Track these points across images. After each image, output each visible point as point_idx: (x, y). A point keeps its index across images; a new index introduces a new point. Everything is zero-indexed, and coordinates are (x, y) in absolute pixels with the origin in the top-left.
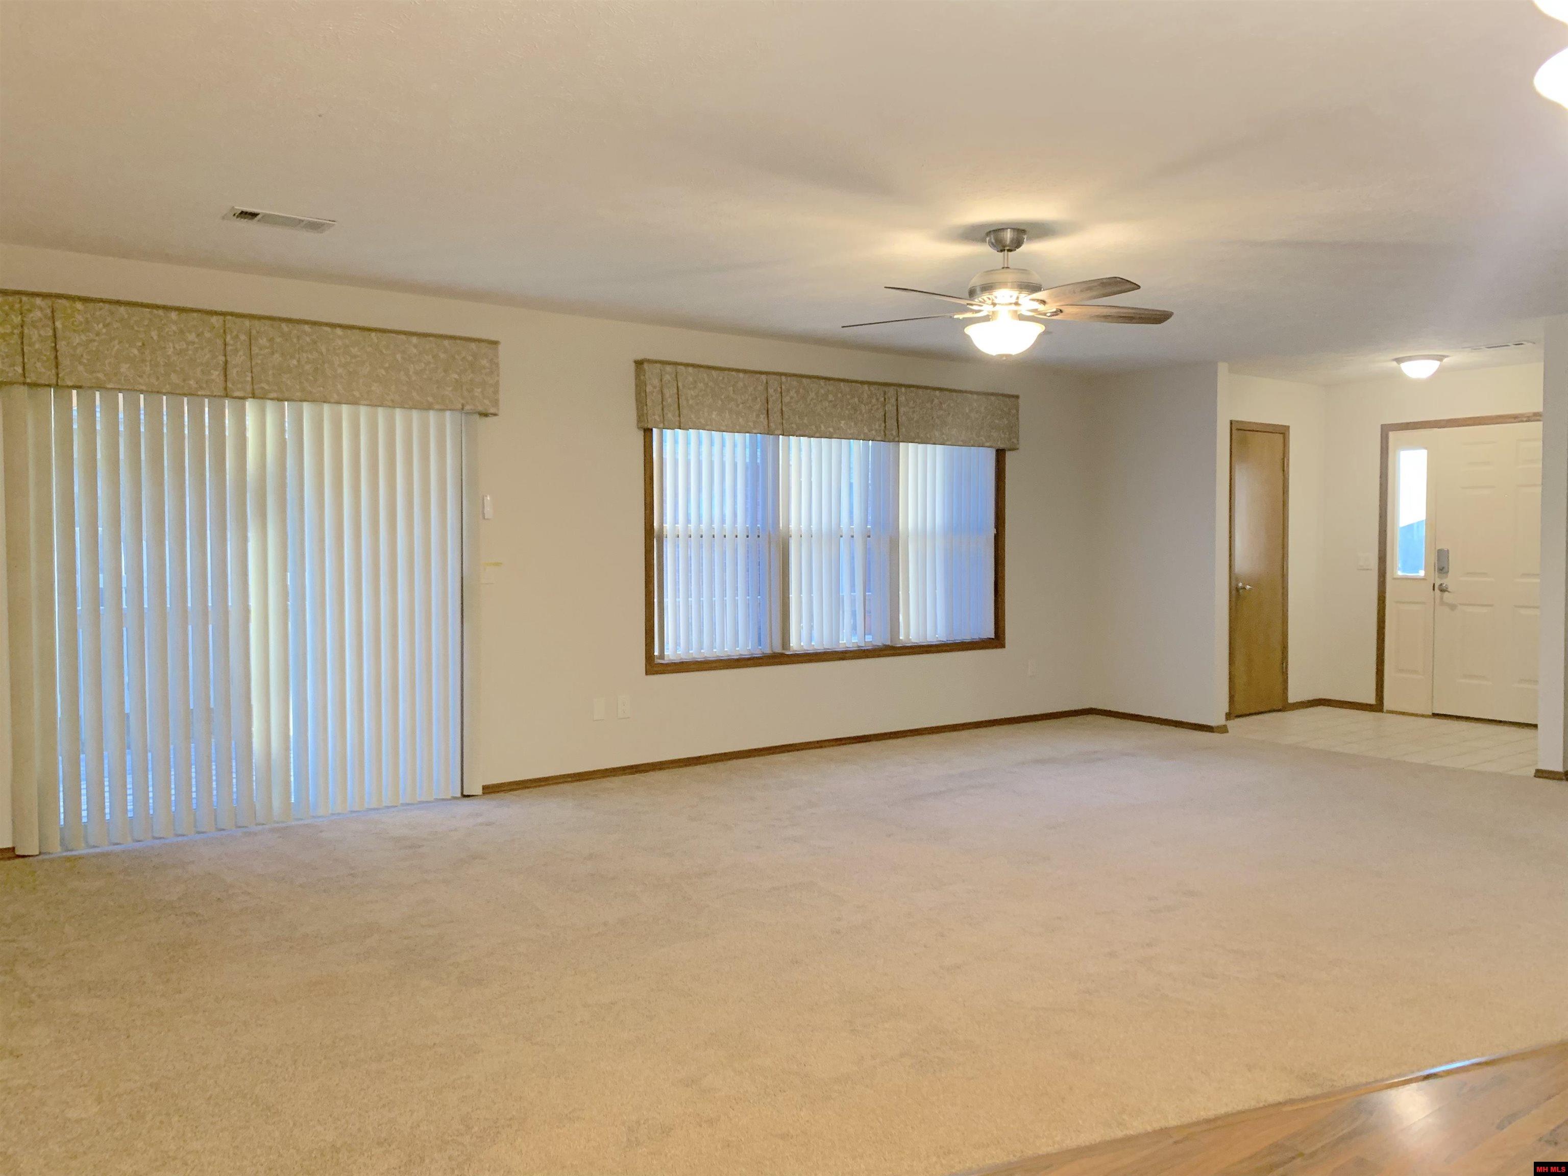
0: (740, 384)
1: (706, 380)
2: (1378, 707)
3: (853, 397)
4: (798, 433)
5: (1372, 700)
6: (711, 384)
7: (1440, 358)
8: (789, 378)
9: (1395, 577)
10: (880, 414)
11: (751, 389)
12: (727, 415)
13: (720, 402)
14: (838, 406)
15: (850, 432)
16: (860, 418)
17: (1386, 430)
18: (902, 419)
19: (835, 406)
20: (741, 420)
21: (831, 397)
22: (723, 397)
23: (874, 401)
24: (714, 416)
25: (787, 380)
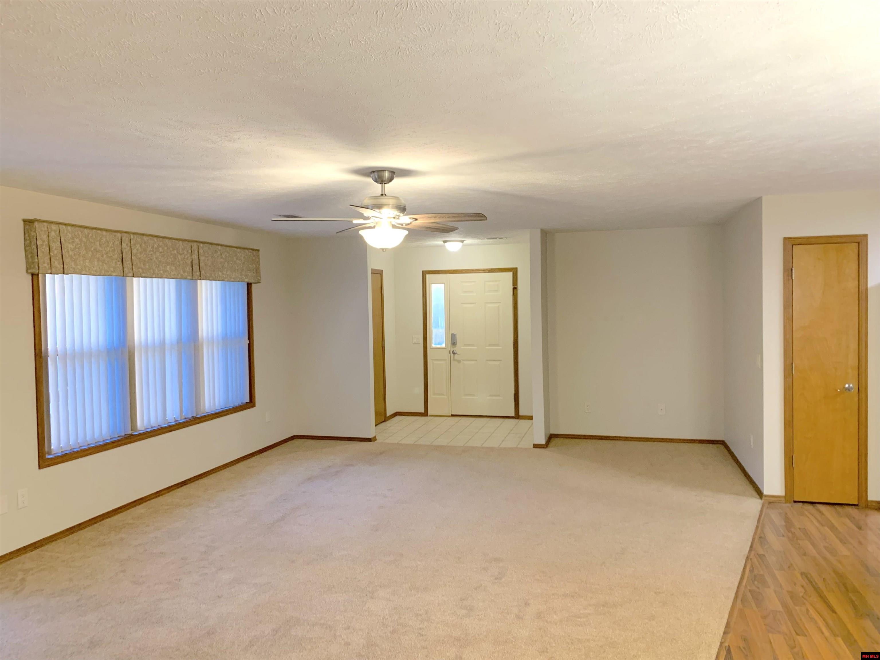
0: (104, 239)
1: (81, 235)
2: (425, 414)
3: (174, 250)
4: (144, 275)
5: (422, 410)
6: (84, 239)
7: (462, 241)
8: (135, 236)
9: (432, 347)
10: (189, 262)
11: (111, 244)
12: (96, 263)
13: (91, 253)
14: (165, 256)
15: (173, 274)
16: (178, 264)
17: (425, 273)
18: (202, 265)
19: (163, 256)
20: (105, 266)
21: (161, 249)
22: (92, 249)
23: (186, 252)
24: (87, 264)
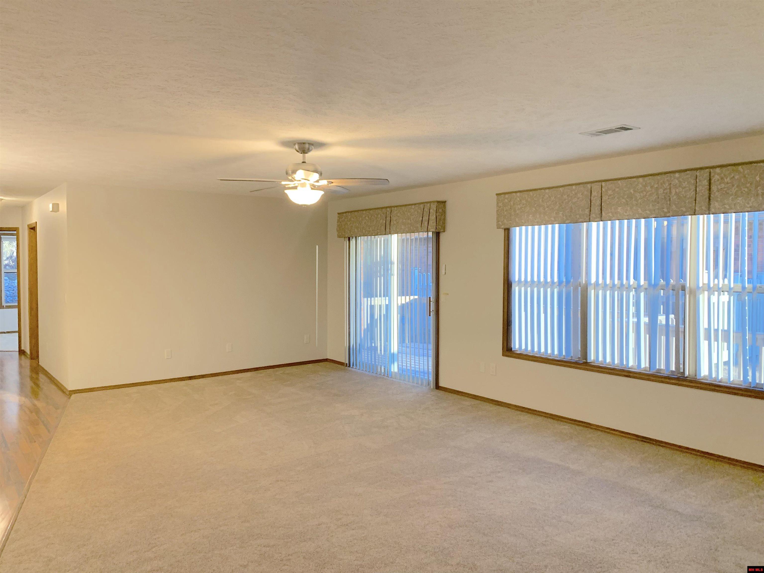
11: (553, 198)
13: (534, 209)
16: (634, 203)
23: (648, 188)
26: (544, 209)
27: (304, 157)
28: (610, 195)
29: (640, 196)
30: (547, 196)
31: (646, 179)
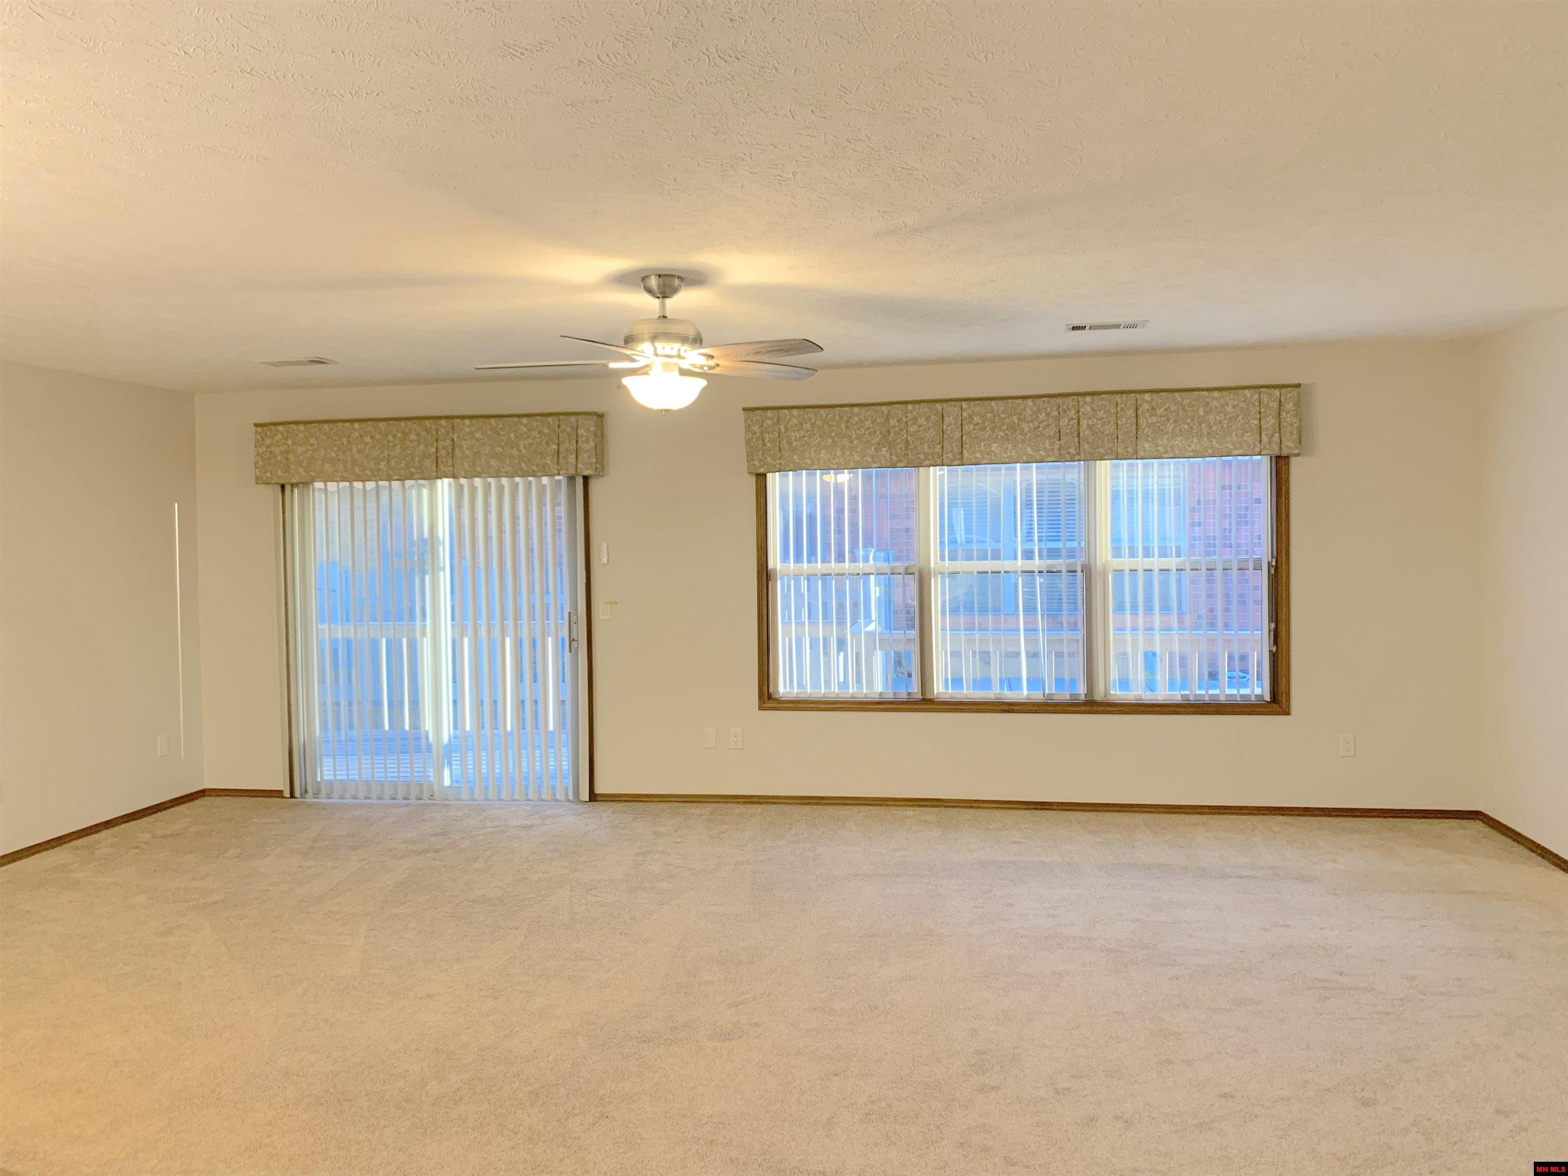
1: (813, 418)
3: (1010, 415)
4: (927, 463)
6: (818, 423)
8: (917, 406)
10: (1053, 430)
11: (868, 423)
12: (839, 453)
13: (830, 440)
14: (988, 428)
15: (1006, 456)
16: (1019, 437)
18: (1085, 433)
19: (983, 429)
20: (856, 456)
21: (977, 419)
22: (833, 434)
23: (1042, 416)
24: (821, 455)
25: (914, 408)
26: (852, 442)
27: (663, 306)
28: (978, 424)
29: (1029, 427)
30: (856, 419)
31: (1038, 402)
